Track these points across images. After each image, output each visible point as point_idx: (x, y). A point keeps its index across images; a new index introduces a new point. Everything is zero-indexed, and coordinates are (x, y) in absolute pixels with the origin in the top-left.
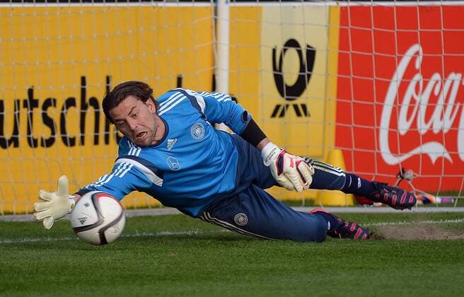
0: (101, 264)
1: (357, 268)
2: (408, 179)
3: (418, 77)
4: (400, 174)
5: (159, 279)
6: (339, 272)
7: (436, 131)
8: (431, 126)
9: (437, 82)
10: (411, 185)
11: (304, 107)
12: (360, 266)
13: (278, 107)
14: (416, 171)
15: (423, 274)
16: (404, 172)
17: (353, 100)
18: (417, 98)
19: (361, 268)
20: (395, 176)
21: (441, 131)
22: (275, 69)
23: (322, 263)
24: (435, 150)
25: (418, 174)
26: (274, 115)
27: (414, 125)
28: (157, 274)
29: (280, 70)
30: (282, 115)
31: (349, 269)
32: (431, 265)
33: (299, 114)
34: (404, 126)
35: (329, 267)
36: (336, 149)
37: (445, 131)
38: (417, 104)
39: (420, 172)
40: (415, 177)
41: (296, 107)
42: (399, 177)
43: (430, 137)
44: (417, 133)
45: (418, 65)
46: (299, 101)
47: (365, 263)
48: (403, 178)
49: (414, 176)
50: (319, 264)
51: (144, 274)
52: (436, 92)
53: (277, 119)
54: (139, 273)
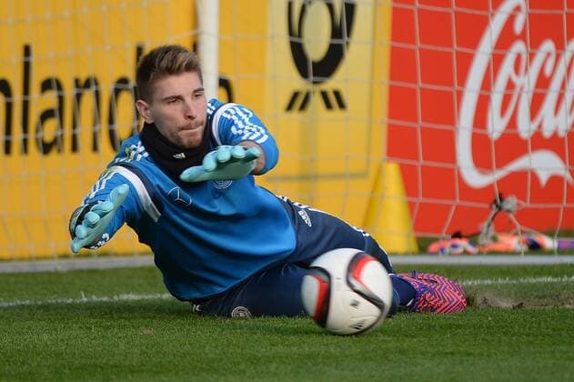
0: (34, 347)
1: (447, 353)
2: (509, 211)
3: (519, 47)
4: (495, 202)
5: (132, 372)
6: (419, 361)
7: (547, 133)
8: (540, 126)
9: (549, 55)
10: (514, 220)
11: (337, 94)
12: (451, 350)
13: (296, 95)
14: (522, 197)
15: (554, 364)
16: (501, 199)
17: (420, 84)
18: (518, 81)
19: (452, 353)
20: (486, 206)
21: (555, 135)
22: (291, 33)
23: (390, 345)
24: (545, 165)
25: (525, 201)
26: (290, 107)
27: (513, 123)
28: (127, 363)
29: (300, 35)
30: (303, 107)
31: (434, 355)
32: (563, 348)
33: (329, 106)
34: (496, 126)
35: (402, 352)
36: (388, 162)
37: (562, 133)
38: (517, 90)
39: (528, 200)
40: (521, 208)
41: (324, 95)
42: (494, 206)
43: (539, 142)
44: (516, 137)
45: (518, 26)
46: (330, 85)
47: (457, 345)
48: (500, 208)
49: (518, 205)
50: (384, 346)
51: (106, 364)
52: (548, 71)
53: (295, 114)
54: (98, 362)
